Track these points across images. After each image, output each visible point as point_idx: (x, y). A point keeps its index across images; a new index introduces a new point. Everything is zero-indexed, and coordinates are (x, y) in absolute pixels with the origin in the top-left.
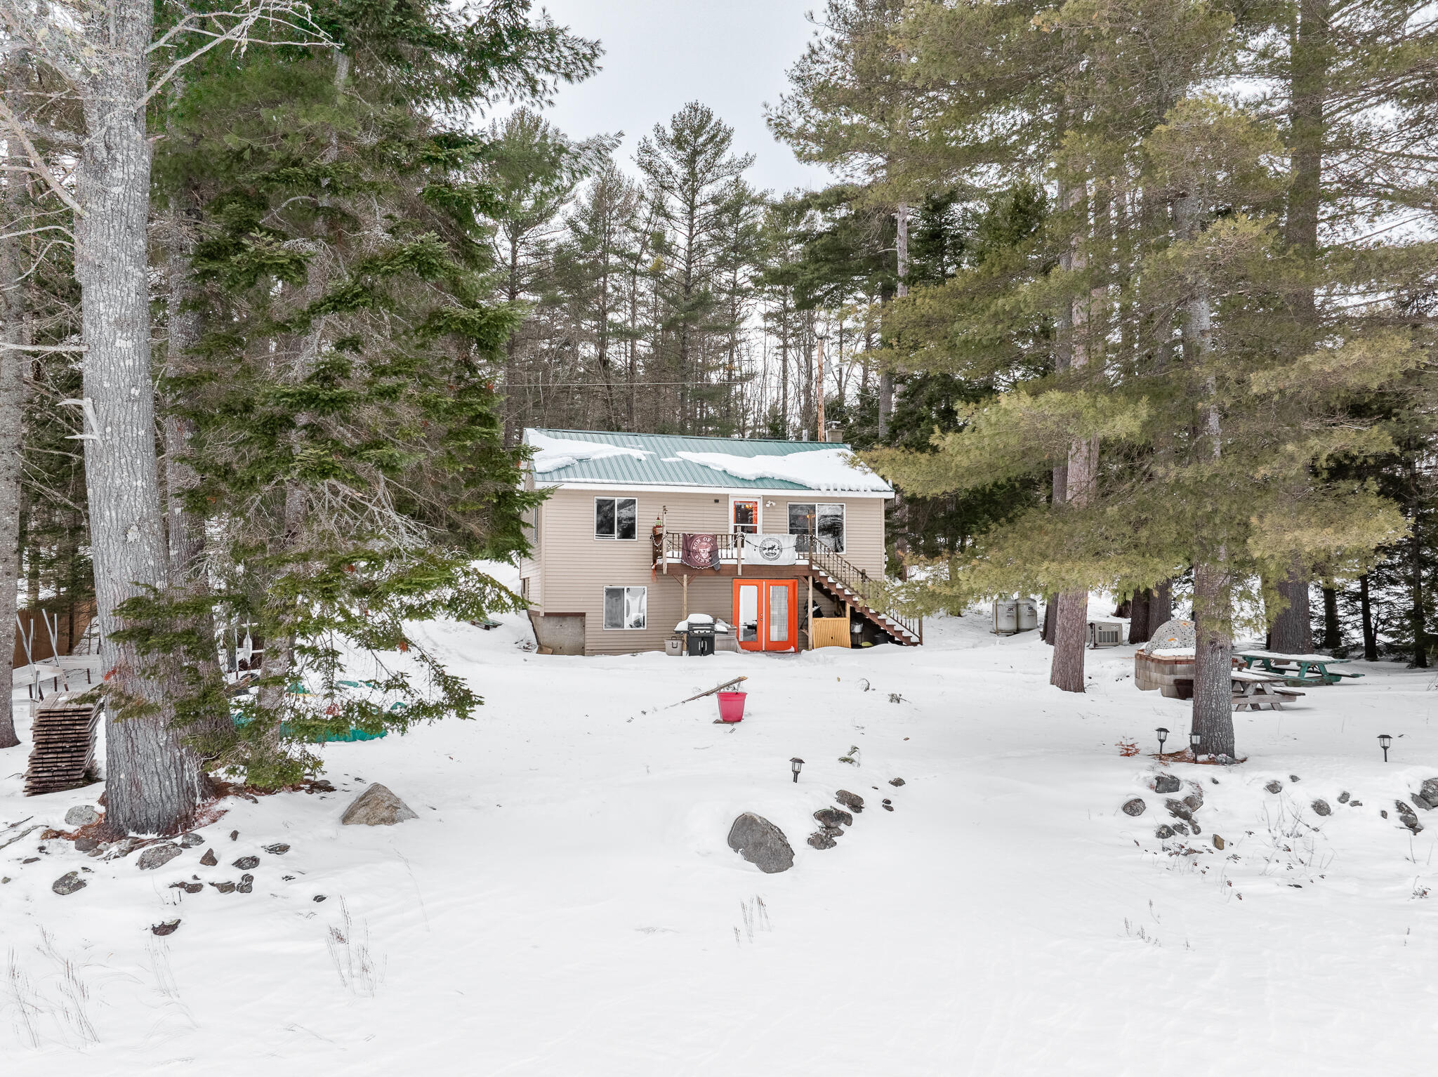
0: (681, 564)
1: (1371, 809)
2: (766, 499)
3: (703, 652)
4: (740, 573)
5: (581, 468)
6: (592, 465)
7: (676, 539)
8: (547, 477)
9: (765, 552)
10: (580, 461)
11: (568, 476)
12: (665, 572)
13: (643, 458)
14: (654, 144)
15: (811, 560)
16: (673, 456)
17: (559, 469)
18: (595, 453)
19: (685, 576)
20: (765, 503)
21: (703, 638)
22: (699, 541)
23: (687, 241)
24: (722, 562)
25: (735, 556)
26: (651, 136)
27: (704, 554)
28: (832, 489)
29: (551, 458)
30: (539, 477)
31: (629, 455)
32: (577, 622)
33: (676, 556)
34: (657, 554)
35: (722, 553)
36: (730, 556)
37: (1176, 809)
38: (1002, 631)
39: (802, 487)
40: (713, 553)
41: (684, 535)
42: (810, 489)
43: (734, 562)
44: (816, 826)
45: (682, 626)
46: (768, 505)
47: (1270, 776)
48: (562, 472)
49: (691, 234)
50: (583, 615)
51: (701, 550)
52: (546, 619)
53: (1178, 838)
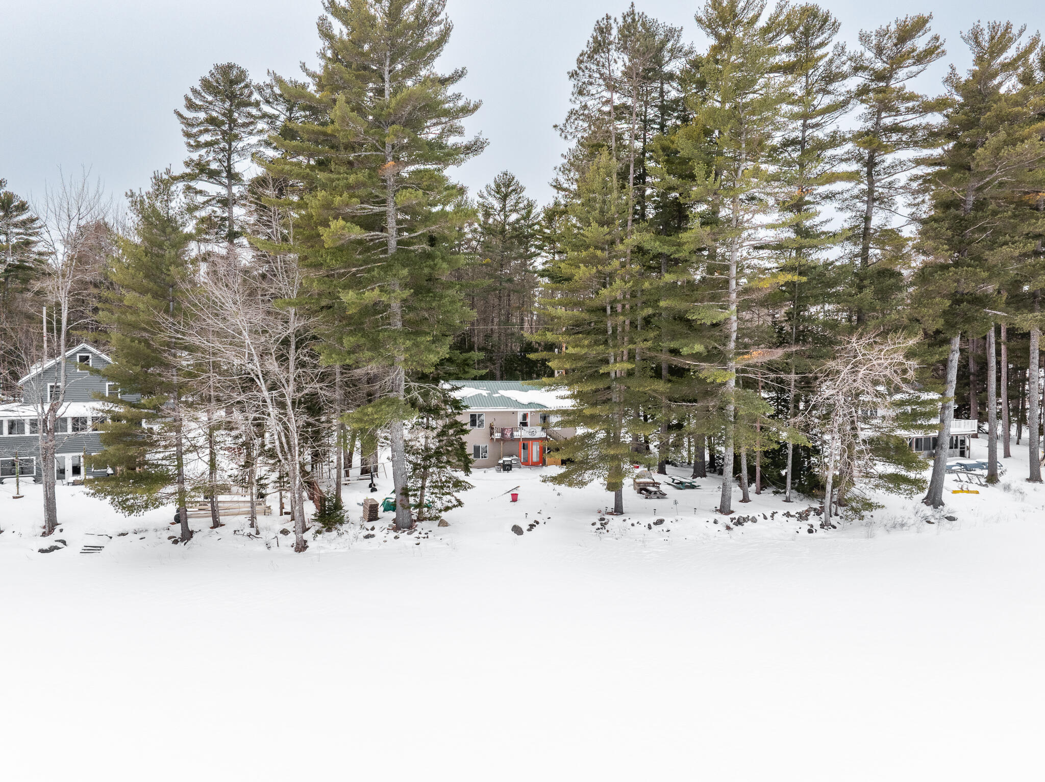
0: (500, 438)
1: (643, 525)
2: (531, 412)
3: (508, 470)
7: (498, 429)
9: (530, 433)
12: (495, 440)
13: (486, 395)
14: (485, 194)
15: (547, 434)
16: (497, 393)
19: (502, 443)
21: (508, 465)
22: (507, 430)
24: (515, 437)
25: (519, 435)
26: (484, 190)
27: (509, 435)
31: (481, 394)
33: (498, 435)
34: (492, 434)
35: (515, 433)
37: (602, 524)
39: (546, 407)
40: (512, 434)
41: (501, 428)
42: (548, 408)
43: (519, 437)
44: (529, 527)
45: (501, 461)
46: (532, 414)
47: (624, 518)
51: (508, 433)
53: (601, 530)
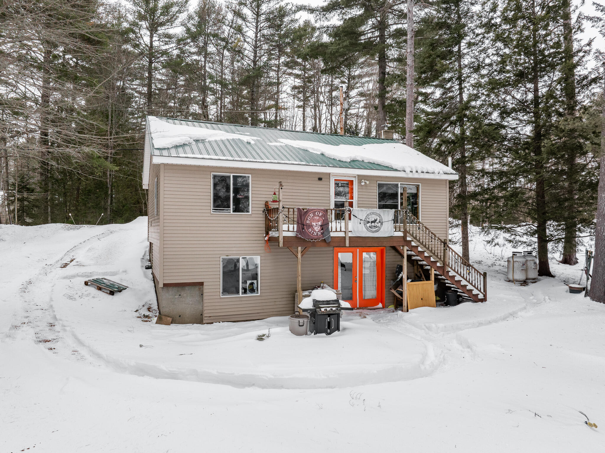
0: (296, 237)
2: (361, 178)
4: (347, 244)
5: (198, 147)
6: (207, 145)
7: (291, 213)
8: (165, 153)
9: (368, 225)
10: (197, 141)
11: (185, 152)
12: (281, 244)
13: (252, 142)
15: (405, 232)
16: (276, 142)
17: (176, 147)
18: (210, 136)
19: (300, 248)
20: (360, 182)
21: (329, 315)
22: (312, 215)
23: (254, 35)
24: (332, 234)
25: (343, 229)
28: (414, 171)
29: (170, 137)
30: (157, 152)
31: (239, 139)
32: (195, 291)
33: (291, 229)
34: (271, 227)
35: (332, 226)
36: (338, 229)
38: (517, 281)
39: (389, 168)
40: (325, 226)
41: (299, 209)
42: (396, 170)
43: (342, 234)
45: (306, 304)
46: (363, 184)
48: (180, 150)
49: (257, 31)
50: (202, 284)
51: (314, 224)
52: (165, 289)
